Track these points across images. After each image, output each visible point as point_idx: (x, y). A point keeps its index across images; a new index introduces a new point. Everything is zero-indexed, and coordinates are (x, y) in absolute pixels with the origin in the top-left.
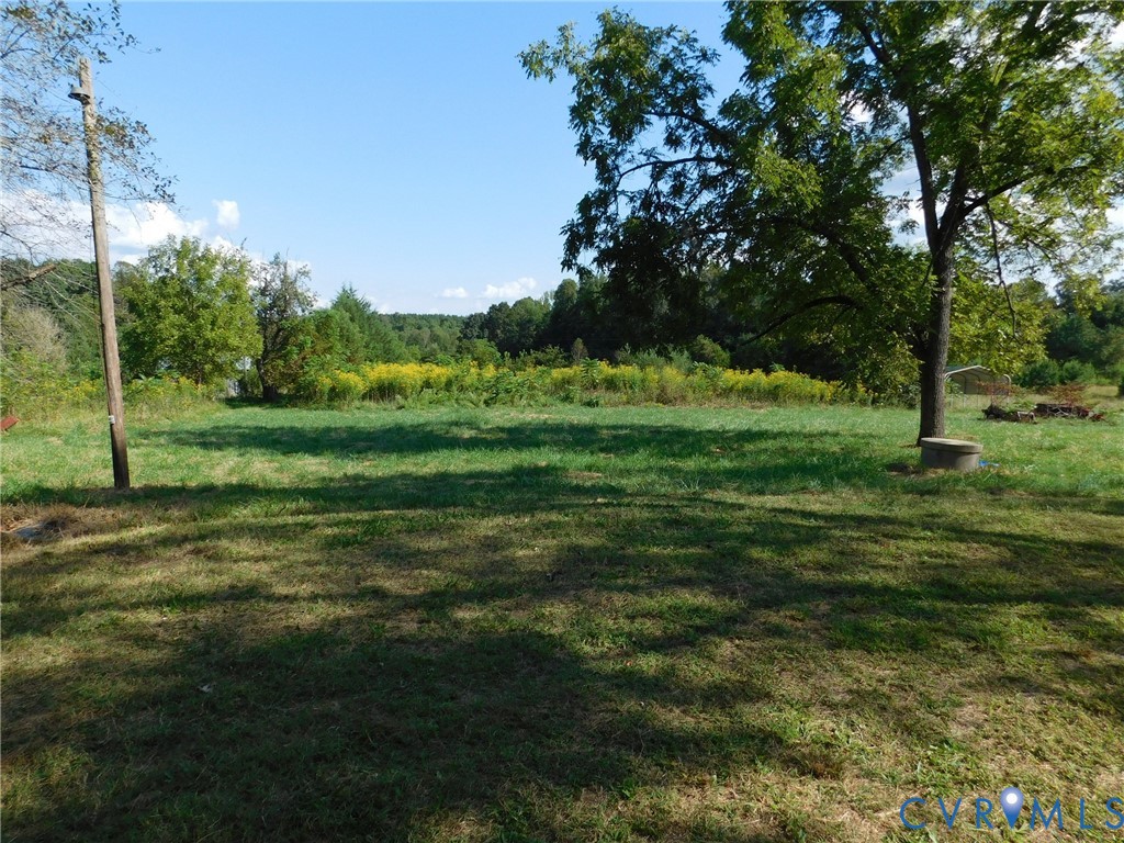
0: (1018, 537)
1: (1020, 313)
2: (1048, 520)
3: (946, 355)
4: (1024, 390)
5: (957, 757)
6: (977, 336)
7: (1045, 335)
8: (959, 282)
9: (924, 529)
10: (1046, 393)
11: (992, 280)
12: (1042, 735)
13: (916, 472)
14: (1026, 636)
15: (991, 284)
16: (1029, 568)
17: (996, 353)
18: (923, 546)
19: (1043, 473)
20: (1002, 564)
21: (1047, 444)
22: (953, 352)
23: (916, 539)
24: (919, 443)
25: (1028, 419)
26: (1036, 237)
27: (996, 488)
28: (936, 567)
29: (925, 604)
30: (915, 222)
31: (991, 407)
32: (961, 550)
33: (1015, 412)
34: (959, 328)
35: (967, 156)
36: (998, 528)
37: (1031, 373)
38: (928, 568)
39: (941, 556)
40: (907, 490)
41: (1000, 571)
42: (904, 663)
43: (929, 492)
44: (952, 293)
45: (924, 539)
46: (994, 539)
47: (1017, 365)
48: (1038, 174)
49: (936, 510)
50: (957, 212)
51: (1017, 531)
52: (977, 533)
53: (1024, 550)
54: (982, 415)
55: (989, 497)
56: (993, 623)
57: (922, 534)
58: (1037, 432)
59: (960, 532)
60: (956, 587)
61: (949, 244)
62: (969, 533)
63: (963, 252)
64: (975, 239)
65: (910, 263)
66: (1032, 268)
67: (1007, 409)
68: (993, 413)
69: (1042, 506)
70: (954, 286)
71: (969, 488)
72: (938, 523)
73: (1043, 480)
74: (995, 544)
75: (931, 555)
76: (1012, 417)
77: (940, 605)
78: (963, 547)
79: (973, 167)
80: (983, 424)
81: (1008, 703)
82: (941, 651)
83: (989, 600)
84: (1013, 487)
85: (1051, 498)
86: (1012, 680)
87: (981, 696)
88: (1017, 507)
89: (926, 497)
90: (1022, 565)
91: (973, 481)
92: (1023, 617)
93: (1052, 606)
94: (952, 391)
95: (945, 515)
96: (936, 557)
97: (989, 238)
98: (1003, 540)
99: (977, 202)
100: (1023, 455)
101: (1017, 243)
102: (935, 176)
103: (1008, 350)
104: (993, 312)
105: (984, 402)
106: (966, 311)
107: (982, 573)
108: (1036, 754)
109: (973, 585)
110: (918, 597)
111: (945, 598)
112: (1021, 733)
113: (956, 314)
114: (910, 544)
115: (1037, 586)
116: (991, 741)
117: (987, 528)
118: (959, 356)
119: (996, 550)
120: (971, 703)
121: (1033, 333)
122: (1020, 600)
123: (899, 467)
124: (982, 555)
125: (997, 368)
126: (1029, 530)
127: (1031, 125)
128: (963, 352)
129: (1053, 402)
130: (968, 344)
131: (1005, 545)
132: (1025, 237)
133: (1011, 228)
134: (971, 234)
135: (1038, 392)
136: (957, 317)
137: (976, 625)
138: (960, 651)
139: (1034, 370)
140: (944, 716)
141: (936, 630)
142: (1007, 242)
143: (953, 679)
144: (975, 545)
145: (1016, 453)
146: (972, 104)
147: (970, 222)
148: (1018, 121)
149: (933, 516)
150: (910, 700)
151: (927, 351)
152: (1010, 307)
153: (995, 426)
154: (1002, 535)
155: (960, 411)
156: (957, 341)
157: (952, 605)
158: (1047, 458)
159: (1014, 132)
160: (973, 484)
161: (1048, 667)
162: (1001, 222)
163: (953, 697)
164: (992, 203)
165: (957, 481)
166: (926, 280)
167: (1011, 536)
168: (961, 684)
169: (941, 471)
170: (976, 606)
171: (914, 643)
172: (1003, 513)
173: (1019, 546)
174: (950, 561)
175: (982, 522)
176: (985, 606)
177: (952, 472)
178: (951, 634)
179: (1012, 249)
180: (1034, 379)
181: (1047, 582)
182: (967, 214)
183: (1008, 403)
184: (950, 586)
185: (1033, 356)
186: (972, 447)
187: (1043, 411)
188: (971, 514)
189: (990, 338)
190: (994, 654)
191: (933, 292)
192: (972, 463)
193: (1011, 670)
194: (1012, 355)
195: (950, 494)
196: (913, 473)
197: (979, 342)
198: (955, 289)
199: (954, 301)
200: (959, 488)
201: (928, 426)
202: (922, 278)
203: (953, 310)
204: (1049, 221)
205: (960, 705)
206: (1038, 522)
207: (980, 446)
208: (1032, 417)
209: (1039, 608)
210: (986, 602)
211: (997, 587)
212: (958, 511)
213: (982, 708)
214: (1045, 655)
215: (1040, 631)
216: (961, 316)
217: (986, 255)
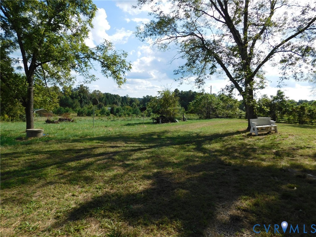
0: (52, 151)
1: (52, 95)
2: (59, 146)
3: (33, 106)
4: (56, 115)
5: (34, 204)
6: (41, 101)
7: (59, 101)
8: (36, 85)
9: (26, 154)
10: (61, 116)
11: (45, 86)
12: (54, 192)
13: (25, 139)
14: (52, 173)
15: (45, 87)
16: (54, 158)
17: (47, 105)
18: (27, 158)
19: (59, 135)
20: (47, 158)
21: (61, 128)
22: (35, 105)
23: (24, 157)
24: (27, 131)
25: (57, 122)
26: (55, 76)
27: (47, 141)
28: (30, 163)
29: (26, 172)
30: (21, 67)
31: (47, 120)
32: (37, 157)
33: (54, 121)
34: (36, 98)
35: (35, 52)
36: (47, 150)
37: (58, 111)
38: (28, 163)
39: (31, 159)
40: (22, 144)
41: (47, 160)
42: (20, 188)
43: (29, 144)
44: (34, 88)
45: (26, 156)
46: (45, 152)
47: (53, 108)
48: (54, 60)
49: (30, 148)
50: (33, 66)
51: (52, 150)
52: (41, 152)
53: (53, 154)
54: (45, 122)
55: (45, 143)
56: (44, 172)
57: (26, 155)
58: (59, 126)
59: (37, 152)
60: (35, 166)
61: (32, 75)
62: (39, 152)
63: (36, 78)
64: (40, 74)
65: (20, 79)
66: (55, 83)
67: (52, 120)
68: (48, 122)
69: (58, 143)
70: (34, 86)
71: (40, 141)
72: (31, 152)
73: (59, 137)
74: (45, 154)
75: (28, 160)
76: (53, 122)
77: (30, 171)
78: (37, 156)
79: (37, 55)
80: (45, 124)
81: (47, 188)
82: (31, 182)
83: (44, 167)
84: (51, 140)
85: (60, 141)
86: (48, 183)
87: (41, 189)
88: (52, 144)
89: (28, 145)
90: (52, 157)
91: (41, 139)
92: (52, 169)
93: (58, 165)
94: (36, 116)
95: (33, 149)
96: (30, 160)
97: (43, 74)
98: (48, 152)
99: (39, 64)
100: (55, 131)
101: (50, 77)
102: (26, 55)
103: (50, 105)
104: (45, 94)
105: (45, 119)
106: (38, 94)
107: (42, 162)
108: (53, 196)
109: (40, 164)
110: (24, 171)
111: (32, 169)
112: (49, 193)
113: (35, 94)
114: (23, 158)
115: (55, 161)
116: (43, 198)
117: (44, 150)
118: (37, 106)
119: (46, 155)
120: (38, 191)
121: (56, 100)
122: (51, 165)
123: (20, 138)
124: (42, 157)
125: (47, 109)
126: (54, 149)
127: (51, 47)
128: (38, 105)
129: (63, 118)
130: (39, 103)
131: (48, 153)
132: (52, 75)
133: (49, 72)
134: (38, 73)
135: (59, 116)
136: (35, 95)
137: (40, 174)
138: (36, 180)
139: (58, 110)
140: (31, 197)
141: (29, 177)
142: (48, 76)
143: (34, 188)
144: (41, 155)
145: (53, 131)
146: (36, 38)
147: (38, 69)
148: (48, 45)
149: (29, 150)
150: (22, 196)
151: (27, 104)
152: (49, 93)
153: (48, 125)
154: (48, 151)
155: (39, 122)
156: (36, 102)
157: (34, 171)
158: (61, 132)
159: (47, 48)
160: (41, 140)
161: (56, 178)
162: (46, 70)
163: (34, 191)
164: (43, 65)
165: (37, 140)
166: (25, 84)
167: (50, 151)
168: (36, 188)
169: (32, 138)
170: (40, 169)
171: (23, 182)
172: (48, 146)
173: (52, 153)
174: (34, 160)
175: (43, 149)
176: (42, 169)
177: (36, 138)
178: (33, 177)
179: (49, 78)
180: (58, 112)
181: (57, 160)
182: (37, 67)
183: (52, 119)
184: (33, 166)
185: (56, 106)
186: (41, 130)
187: (60, 120)
188: (40, 148)
189: (45, 101)
190: (44, 179)
191: (28, 88)
192: (41, 135)
193: (48, 181)
194: (51, 106)
195: (34, 144)
196: (24, 139)
197: (42, 102)
198: (34, 87)
199: (34, 91)
200: (37, 142)
201: (29, 126)
202: (24, 84)
203: (34, 93)
204: (58, 72)
205: (35, 192)
206: (56, 147)
207: (43, 130)
208: (58, 122)
209: (55, 166)
210: (43, 168)
211: (46, 164)
212: (36, 147)
213: (41, 191)
214: (56, 176)
215: (55, 171)
216: (36, 95)
217: (43, 79)
